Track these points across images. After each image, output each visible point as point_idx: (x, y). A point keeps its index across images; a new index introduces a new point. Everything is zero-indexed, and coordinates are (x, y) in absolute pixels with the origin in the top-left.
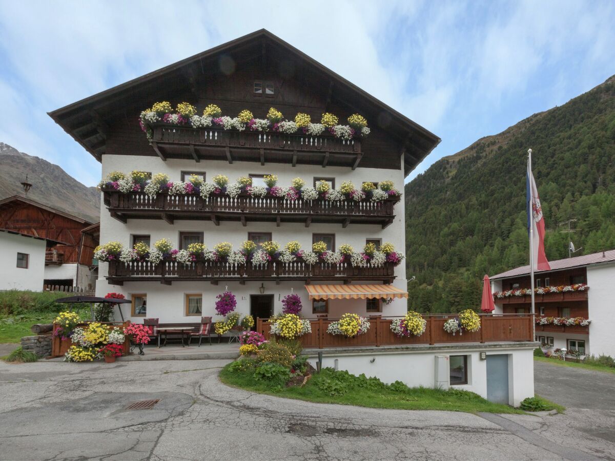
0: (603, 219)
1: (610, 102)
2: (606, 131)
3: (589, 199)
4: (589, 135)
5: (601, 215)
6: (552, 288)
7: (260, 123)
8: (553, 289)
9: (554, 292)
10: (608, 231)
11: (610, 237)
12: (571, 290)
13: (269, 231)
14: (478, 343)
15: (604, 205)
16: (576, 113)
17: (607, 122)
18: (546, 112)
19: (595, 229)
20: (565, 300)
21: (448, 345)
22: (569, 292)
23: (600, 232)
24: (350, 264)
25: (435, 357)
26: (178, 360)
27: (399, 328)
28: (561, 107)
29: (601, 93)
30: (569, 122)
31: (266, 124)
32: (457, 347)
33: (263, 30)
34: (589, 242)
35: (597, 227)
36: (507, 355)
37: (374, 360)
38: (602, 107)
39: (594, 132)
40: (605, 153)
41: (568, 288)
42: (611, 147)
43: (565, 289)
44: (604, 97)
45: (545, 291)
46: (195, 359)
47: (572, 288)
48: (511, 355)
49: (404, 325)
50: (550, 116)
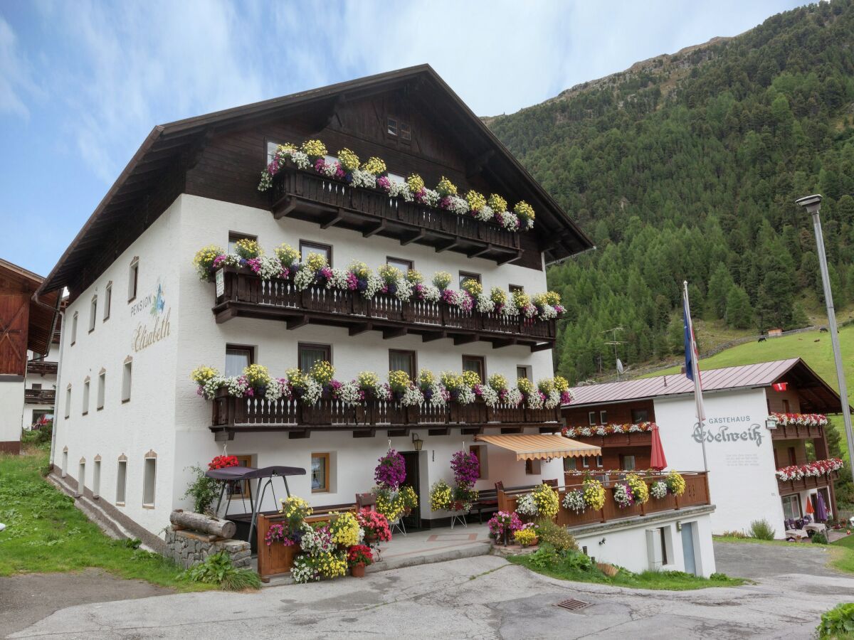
0: (579, 305)
1: (567, 128)
2: (569, 172)
3: (560, 271)
4: (550, 172)
5: (576, 300)
6: (615, 426)
7: (431, 195)
8: (617, 428)
9: (618, 433)
10: (587, 325)
11: (590, 336)
12: (638, 430)
13: (413, 349)
14: (672, 511)
15: (578, 285)
16: (530, 132)
17: (568, 158)
18: (492, 118)
19: (572, 320)
20: (632, 445)
21: (656, 515)
22: (636, 432)
23: (578, 326)
24: (527, 405)
25: (647, 531)
26: (428, 563)
27: (626, 496)
28: (510, 116)
29: (556, 111)
30: (522, 143)
31: (436, 198)
32: (663, 516)
33: (427, 66)
34: (568, 341)
35: (574, 318)
36: (689, 525)
37: (603, 541)
38: (559, 132)
39: (555, 169)
40: (570, 205)
41: (635, 428)
42: (576, 197)
43: (631, 429)
44: (560, 120)
45: (606, 431)
46: (446, 560)
47: (640, 427)
48: (695, 522)
49: (633, 492)
50: (498, 128)
